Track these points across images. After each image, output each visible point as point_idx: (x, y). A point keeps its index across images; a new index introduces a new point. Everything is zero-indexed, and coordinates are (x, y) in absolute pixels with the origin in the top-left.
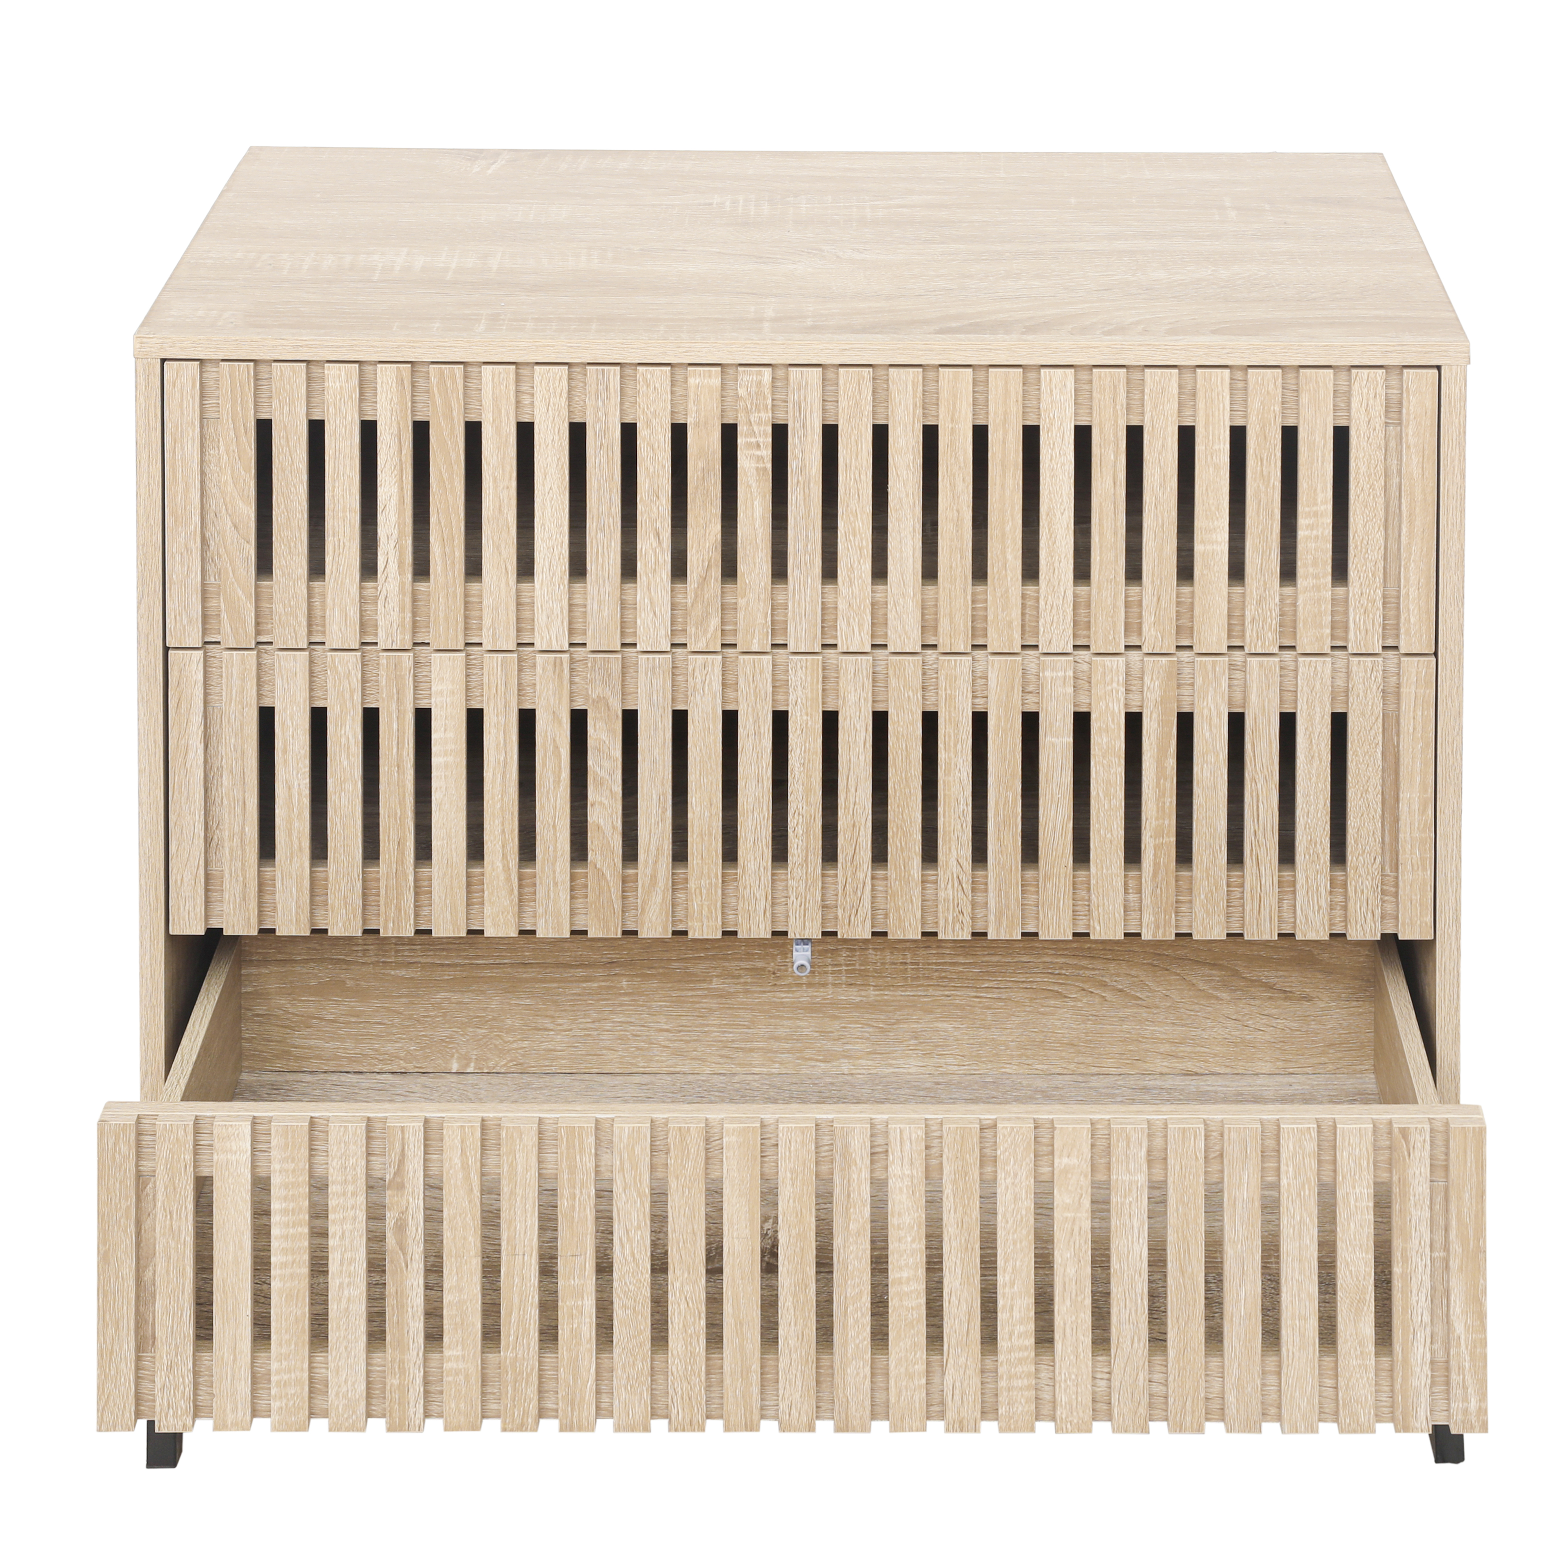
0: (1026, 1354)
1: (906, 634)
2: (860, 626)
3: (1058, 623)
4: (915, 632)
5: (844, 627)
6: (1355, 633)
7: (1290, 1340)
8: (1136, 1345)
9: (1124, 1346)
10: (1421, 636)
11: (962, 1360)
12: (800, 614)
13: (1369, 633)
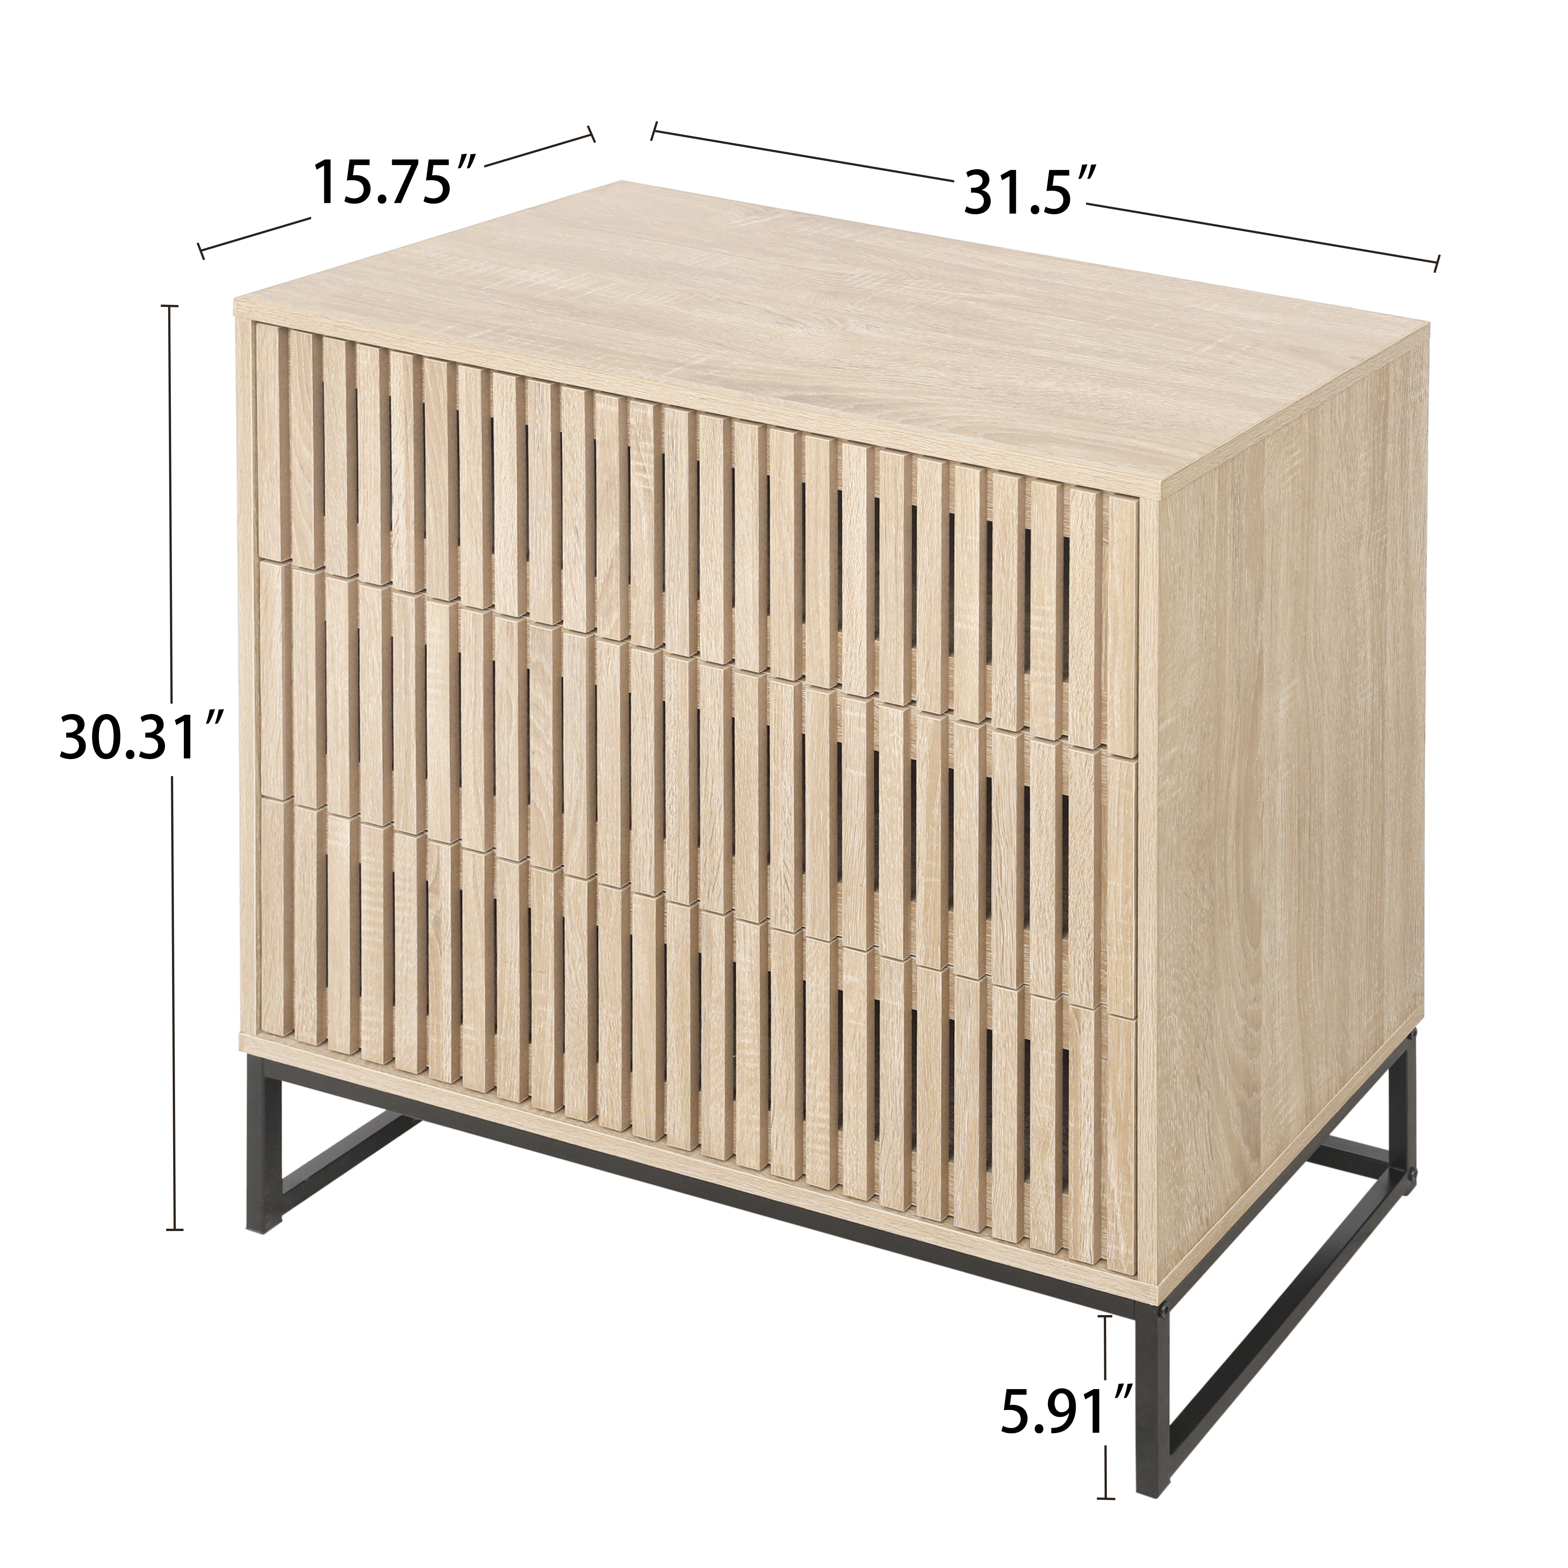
0: (824, 1125)
1: (748, 654)
2: (716, 641)
3: (856, 669)
4: (755, 655)
5: (704, 639)
6: (1073, 727)
7: (998, 1162)
8: (896, 1138)
9: (888, 1137)
10: (1123, 741)
11: (783, 1119)
12: (674, 621)
13: (1084, 729)
